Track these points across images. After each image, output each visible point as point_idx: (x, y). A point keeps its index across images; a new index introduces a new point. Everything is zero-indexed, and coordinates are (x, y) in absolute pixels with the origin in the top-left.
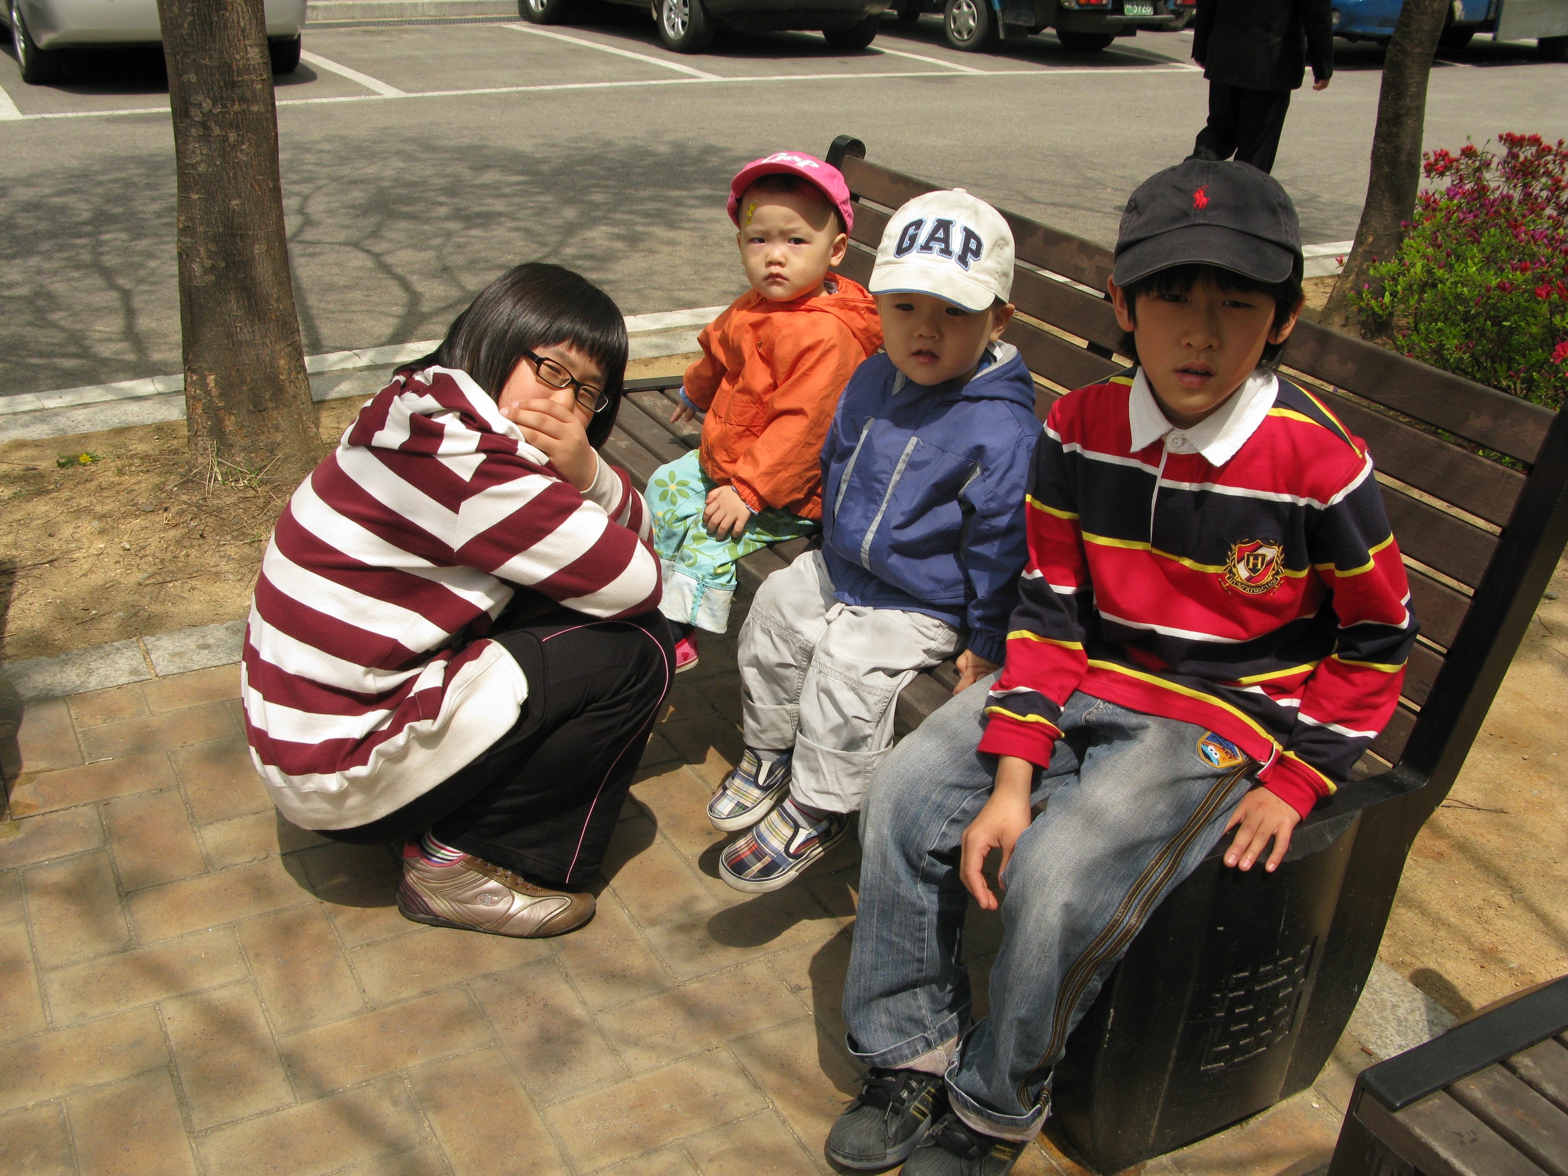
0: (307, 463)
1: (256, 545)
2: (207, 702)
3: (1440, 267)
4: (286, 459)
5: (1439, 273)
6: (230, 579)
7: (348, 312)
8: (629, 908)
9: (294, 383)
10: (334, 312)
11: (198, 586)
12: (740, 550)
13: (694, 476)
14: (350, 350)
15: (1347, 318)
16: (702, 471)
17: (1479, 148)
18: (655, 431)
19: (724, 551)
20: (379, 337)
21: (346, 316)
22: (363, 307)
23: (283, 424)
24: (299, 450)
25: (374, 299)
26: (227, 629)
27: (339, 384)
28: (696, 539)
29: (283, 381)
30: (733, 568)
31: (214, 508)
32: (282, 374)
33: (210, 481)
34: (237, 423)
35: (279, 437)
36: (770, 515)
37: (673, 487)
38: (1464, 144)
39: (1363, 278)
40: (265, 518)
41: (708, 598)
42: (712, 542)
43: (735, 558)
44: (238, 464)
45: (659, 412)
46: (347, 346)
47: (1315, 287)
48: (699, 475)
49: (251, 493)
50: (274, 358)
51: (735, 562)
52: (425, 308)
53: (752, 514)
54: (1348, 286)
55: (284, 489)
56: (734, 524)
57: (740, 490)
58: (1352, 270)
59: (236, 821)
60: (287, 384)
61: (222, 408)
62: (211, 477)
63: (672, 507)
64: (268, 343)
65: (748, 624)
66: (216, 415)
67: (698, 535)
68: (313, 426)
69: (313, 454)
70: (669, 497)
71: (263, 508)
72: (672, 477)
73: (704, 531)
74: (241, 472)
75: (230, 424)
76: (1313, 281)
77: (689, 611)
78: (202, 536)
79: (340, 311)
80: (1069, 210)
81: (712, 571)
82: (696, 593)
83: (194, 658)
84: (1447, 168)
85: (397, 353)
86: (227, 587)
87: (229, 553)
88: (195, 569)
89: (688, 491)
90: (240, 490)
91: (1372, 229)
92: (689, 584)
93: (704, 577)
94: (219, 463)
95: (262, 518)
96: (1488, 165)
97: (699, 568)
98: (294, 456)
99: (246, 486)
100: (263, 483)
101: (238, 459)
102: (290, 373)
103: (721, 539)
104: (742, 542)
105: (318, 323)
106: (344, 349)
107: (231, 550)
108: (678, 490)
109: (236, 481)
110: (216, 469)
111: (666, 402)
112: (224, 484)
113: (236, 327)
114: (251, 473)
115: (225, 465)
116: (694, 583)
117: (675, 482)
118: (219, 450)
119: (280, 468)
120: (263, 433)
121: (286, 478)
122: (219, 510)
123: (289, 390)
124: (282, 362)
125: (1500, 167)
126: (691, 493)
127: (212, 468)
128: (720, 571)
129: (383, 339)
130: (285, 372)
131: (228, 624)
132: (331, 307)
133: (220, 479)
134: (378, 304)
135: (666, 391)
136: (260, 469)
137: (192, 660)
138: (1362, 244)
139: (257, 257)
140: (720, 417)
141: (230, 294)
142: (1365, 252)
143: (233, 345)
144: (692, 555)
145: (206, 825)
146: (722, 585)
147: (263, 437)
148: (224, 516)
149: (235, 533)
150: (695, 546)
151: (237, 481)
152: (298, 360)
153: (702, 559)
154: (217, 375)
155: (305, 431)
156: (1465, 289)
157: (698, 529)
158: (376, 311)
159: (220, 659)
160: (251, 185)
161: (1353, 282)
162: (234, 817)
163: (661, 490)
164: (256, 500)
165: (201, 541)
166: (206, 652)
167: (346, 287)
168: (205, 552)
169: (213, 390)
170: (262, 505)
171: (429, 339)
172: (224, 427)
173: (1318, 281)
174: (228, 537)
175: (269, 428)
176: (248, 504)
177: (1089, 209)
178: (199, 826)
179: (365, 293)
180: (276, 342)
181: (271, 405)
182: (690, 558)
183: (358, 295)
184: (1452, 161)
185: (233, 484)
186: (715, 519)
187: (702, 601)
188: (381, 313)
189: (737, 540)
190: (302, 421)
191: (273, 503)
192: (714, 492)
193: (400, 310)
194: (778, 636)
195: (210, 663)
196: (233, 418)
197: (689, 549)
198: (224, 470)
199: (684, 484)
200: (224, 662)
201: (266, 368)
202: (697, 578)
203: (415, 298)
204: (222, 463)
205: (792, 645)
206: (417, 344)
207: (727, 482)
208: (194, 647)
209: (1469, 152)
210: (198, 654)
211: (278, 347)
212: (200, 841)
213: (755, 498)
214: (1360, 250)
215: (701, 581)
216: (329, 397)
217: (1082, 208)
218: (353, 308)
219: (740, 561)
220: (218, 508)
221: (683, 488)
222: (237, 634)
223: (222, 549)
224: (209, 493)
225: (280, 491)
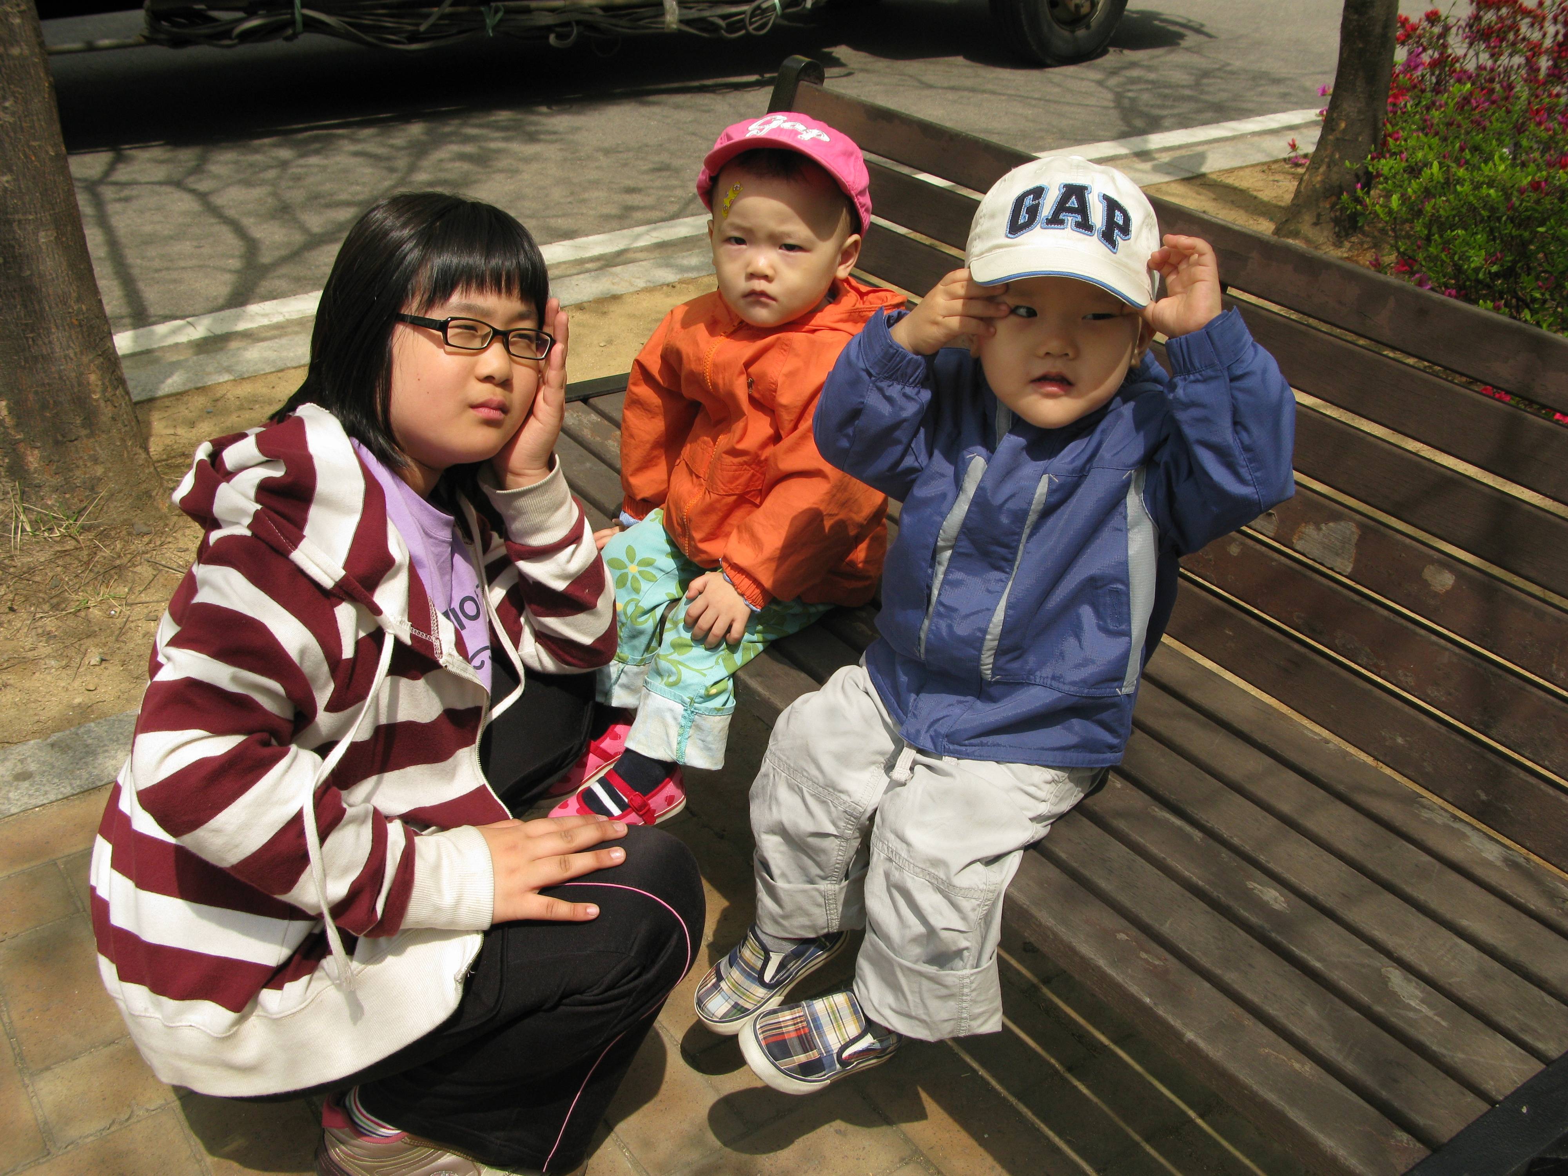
0: (139, 498)
1: (83, 614)
2: (33, 863)
3: (1460, 166)
4: (111, 496)
5: (1461, 172)
6: (52, 667)
7: (176, 269)
8: (631, 1148)
9: (112, 402)
10: (160, 270)
11: (11, 682)
12: (739, 659)
13: (661, 551)
14: (183, 318)
15: (1319, 216)
16: (671, 542)
17: (1443, 12)
18: (588, 465)
19: (717, 663)
20: (216, 298)
21: (175, 275)
22: (195, 262)
23: (102, 454)
24: (127, 483)
25: (207, 250)
26: (53, 745)
27: (171, 375)
28: (677, 646)
29: (97, 400)
30: (730, 683)
31: (25, 569)
32: (95, 392)
33: (16, 533)
34: (42, 458)
35: (99, 471)
36: (774, 607)
37: (633, 569)
38: (1429, 9)
39: (1335, 169)
40: (92, 575)
41: (699, 728)
42: (699, 651)
43: (732, 671)
44: (50, 508)
45: (587, 434)
46: (179, 314)
47: (1262, 175)
48: (668, 548)
49: (70, 544)
50: (81, 374)
51: (733, 676)
52: (266, 258)
53: (752, 611)
54: (1319, 178)
55: (113, 533)
56: (730, 626)
57: (736, 582)
58: (1322, 161)
59: (83, 1060)
60: (102, 404)
61: (21, 441)
62: (16, 528)
63: (635, 596)
64: (72, 355)
65: (766, 775)
66: (14, 450)
67: (679, 641)
68: (140, 451)
69: (144, 486)
70: (629, 584)
71: (88, 563)
72: (631, 553)
73: (687, 636)
74: (55, 518)
75: (33, 459)
76: (1259, 168)
77: (675, 746)
78: (11, 609)
79: (168, 269)
80: (971, 94)
81: (702, 692)
82: (683, 722)
83: (11, 795)
84: (1408, 36)
85: (238, 318)
86: (49, 678)
87: (49, 629)
88: (6, 657)
89: (654, 572)
90: (57, 542)
91: (1344, 113)
92: (671, 710)
93: (692, 701)
94: (25, 509)
95: (87, 576)
96: (1447, 29)
97: (685, 688)
98: (120, 491)
99: (63, 536)
100: (84, 529)
101: (49, 503)
102: (105, 390)
103: (713, 648)
104: (741, 648)
105: (141, 285)
106: (175, 318)
107: (50, 624)
108: (640, 572)
109: (49, 529)
110: (22, 517)
111: (594, 417)
112: (35, 536)
113: (27, 338)
114: (68, 518)
115: (33, 510)
116: (679, 708)
117: (636, 561)
118: (23, 493)
119: (105, 508)
120: (78, 467)
121: (114, 520)
122: (31, 570)
123: (106, 411)
124: (93, 378)
125: (1461, 31)
126: (659, 575)
127: (17, 517)
128: (713, 691)
129: (221, 301)
130: (98, 390)
131: (54, 738)
132: (157, 264)
133: (28, 529)
134: (211, 257)
135: (591, 401)
136: (79, 512)
137: (8, 799)
138: (1333, 130)
139: (44, 247)
140: (698, 477)
141: (14, 298)
142: (1338, 139)
143: (26, 361)
144: (674, 669)
145: (42, 1071)
146: (718, 710)
147: (78, 473)
148: (38, 579)
149: (55, 601)
150: (675, 656)
151: (51, 530)
152: (113, 372)
153: (687, 675)
154: (9, 400)
155: (131, 460)
156: (1492, 191)
157: (678, 632)
158: (209, 266)
159: (46, 793)
160: (26, 156)
161: (1324, 174)
162: (80, 1053)
163: (618, 573)
164: (77, 553)
165: (11, 616)
166: (26, 784)
167: (171, 238)
168: (18, 630)
169: (7, 420)
170: (86, 559)
171: (275, 298)
172: (27, 464)
173: (1265, 168)
174: (46, 607)
175: (84, 461)
176: (68, 559)
177: (993, 93)
178: (32, 1075)
179: (195, 244)
180: (82, 353)
181: (84, 432)
182: (670, 674)
183: (186, 247)
184: (1414, 28)
185: (46, 534)
186: (704, 623)
187: (691, 732)
188: (215, 268)
189: (733, 647)
190: (126, 448)
191: (100, 554)
192: (697, 584)
193: (235, 263)
194: (812, 795)
195: (34, 802)
196: (36, 452)
197: (669, 661)
198: (33, 517)
199: (648, 563)
200: (52, 797)
201: (72, 386)
202: (683, 703)
203: (252, 246)
204: (29, 509)
205: (833, 809)
206: (262, 305)
207: (713, 565)
208: (10, 778)
209: (1433, 17)
210: (17, 789)
211: (85, 359)
212: (35, 1100)
213: (758, 591)
214: (1331, 137)
215: (690, 706)
216: (160, 393)
217: (984, 91)
218: (182, 264)
219: (739, 673)
220: (30, 568)
221: (648, 569)
222: (66, 752)
223: (40, 623)
224: (16, 549)
225: (107, 536)
